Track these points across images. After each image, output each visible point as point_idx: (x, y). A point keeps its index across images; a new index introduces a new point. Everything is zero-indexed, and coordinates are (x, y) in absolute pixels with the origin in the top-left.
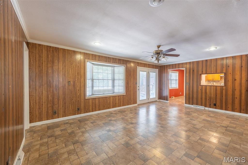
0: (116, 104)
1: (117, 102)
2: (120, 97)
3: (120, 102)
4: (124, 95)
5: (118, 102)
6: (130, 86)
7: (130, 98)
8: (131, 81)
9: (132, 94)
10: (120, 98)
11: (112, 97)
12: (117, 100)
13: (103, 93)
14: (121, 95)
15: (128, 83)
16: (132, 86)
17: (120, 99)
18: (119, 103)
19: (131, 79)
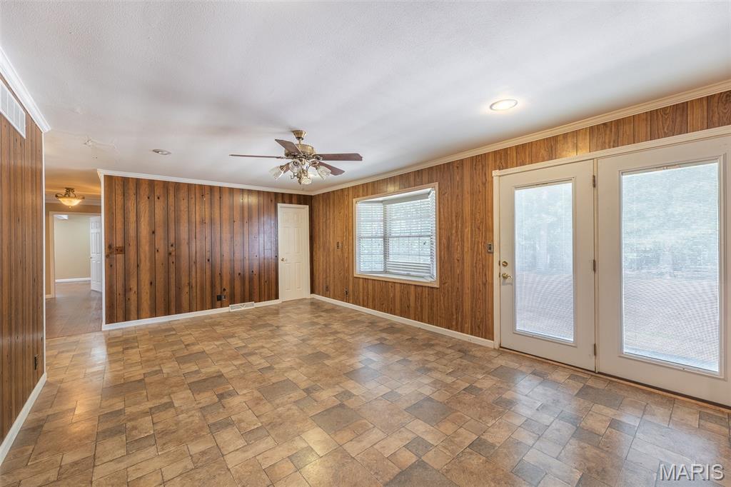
0: (408, 307)
1: (412, 304)
2: (419, 289)
3: (421, 306)
4: (432, 288)
5: (415, 304)
6: (456, 256)
7: (457, 306)
8: (462, 237)
9: (467, 291)
10: (422, 292)
11: (399, 285)
12: (412, 298)
13: (406, 272)
14: (425, 287)
15: (448, 247)
16: (468, 258)
17: (421, 298)
18: (416, 308)
19: (462, 232)
